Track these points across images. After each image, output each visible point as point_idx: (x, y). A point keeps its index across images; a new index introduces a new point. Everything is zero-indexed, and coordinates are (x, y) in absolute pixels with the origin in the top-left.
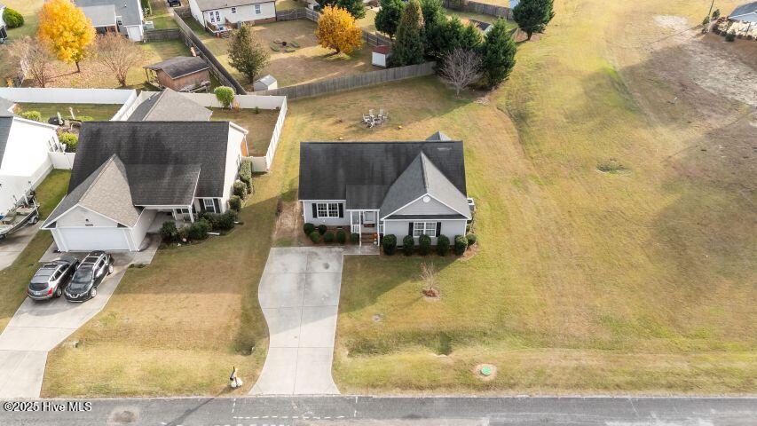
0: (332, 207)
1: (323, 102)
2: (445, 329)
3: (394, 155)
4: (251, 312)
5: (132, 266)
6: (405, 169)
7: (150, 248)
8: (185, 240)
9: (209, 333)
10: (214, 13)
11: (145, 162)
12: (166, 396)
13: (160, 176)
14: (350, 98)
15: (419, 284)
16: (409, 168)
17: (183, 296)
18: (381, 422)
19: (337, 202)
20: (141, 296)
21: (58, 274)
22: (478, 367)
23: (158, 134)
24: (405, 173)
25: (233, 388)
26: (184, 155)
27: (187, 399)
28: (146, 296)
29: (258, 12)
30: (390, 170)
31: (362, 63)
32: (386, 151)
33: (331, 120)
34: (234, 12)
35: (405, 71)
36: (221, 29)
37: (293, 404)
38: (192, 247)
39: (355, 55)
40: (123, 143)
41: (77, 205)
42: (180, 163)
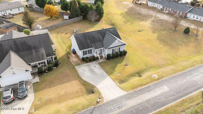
0: (89, 51)
1: (57, 30)
2: (137, 72)
3: (100, 34)
4: (84, 83)
5: (34, 83)
6: (104, 37)
7: (36, 77)
8: (47, 71)
9: (77, 92)
10: (5, 12)
11: (23, 50)
12: (80, 111)
13: (31, 53)
14: (65, 28)
15: (122, 64)
16: (105, 36)
17: (60, 86)
18: (143, 95)
19: (90, 49)
20: (45, 90)
21: (12, 92)
22: (152, 76)
23: (24, 41)
24: (105, 37)
25: (99, 102)
26: (36, 46)
27: (87, 110)
28: (47, 90)
29: (19, 10)
30: (101, 38)
31: (61, 19)
32: (98, 33)
33: (64, 34)
34: (12, 11)
35: (76, 19)
36: (9, 16)
37: (118, 100)
38: (51, 73)
39: (57, 18)
40: (12, 46)
41: (11, 67)
42: (36, 48)
